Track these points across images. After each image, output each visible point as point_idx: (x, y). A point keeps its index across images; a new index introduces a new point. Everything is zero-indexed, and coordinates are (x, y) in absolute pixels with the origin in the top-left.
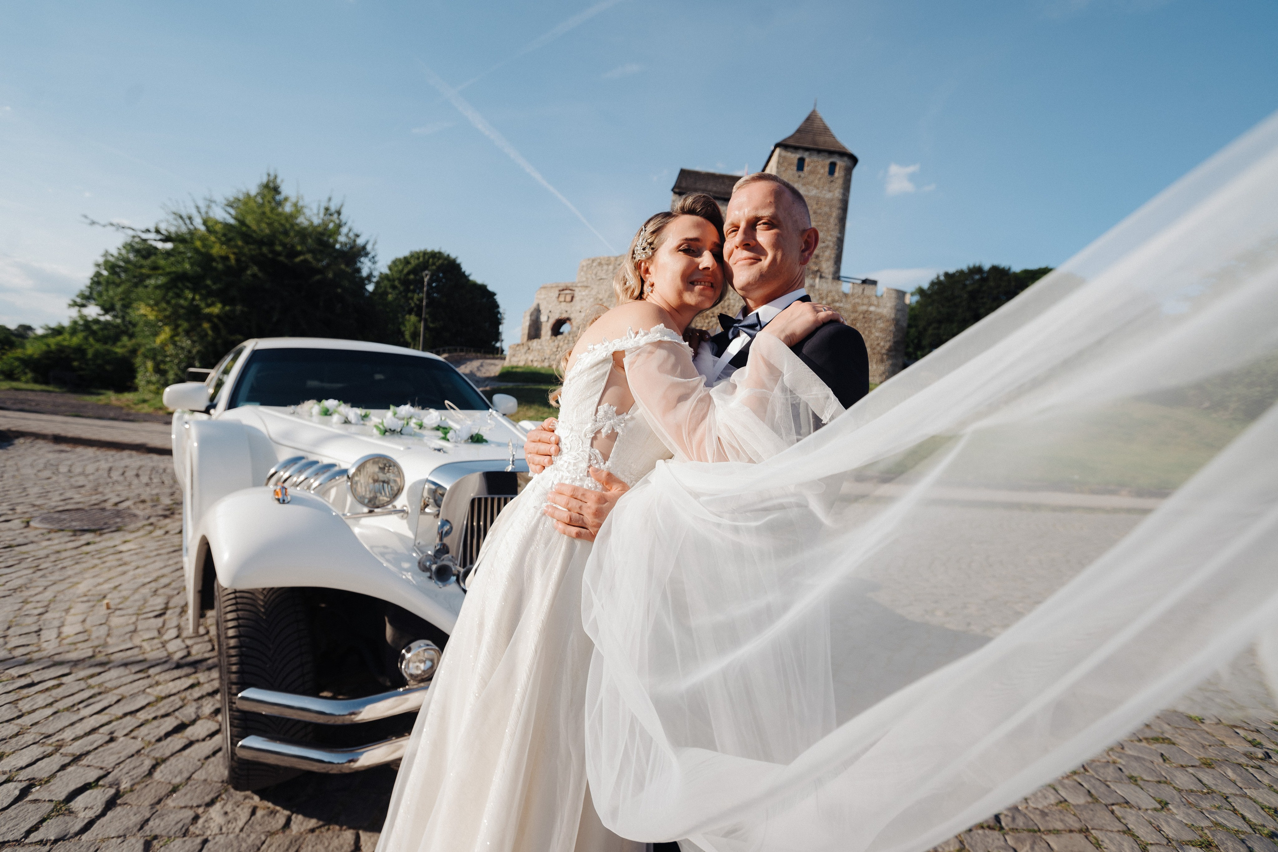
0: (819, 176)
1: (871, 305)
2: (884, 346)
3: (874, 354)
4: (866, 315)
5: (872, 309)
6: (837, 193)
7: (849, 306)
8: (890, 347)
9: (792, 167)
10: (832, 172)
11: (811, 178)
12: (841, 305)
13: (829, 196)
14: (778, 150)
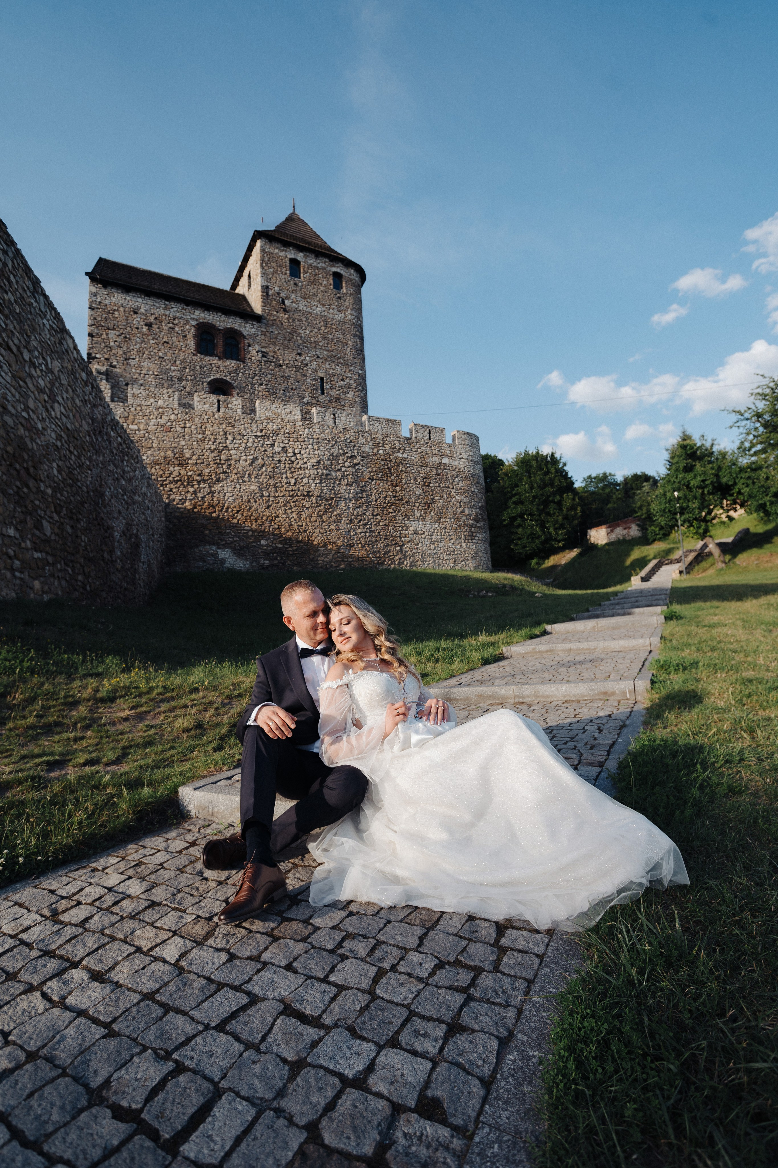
0: (322, 288)
1: (443, 456)
2: (470, 515)
3: (460, 526)
4: (439, 471)
5: (445, 460)
6: (350, 315)
7: (415, 458)
8: (476, 515)
9: (284, 270)
10: (338, 286)
11: (312, 290)
12: (405, 456)
13: (339, 316)
14: (259, 243)
